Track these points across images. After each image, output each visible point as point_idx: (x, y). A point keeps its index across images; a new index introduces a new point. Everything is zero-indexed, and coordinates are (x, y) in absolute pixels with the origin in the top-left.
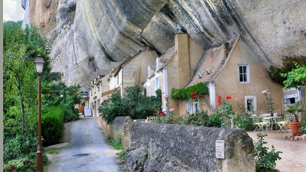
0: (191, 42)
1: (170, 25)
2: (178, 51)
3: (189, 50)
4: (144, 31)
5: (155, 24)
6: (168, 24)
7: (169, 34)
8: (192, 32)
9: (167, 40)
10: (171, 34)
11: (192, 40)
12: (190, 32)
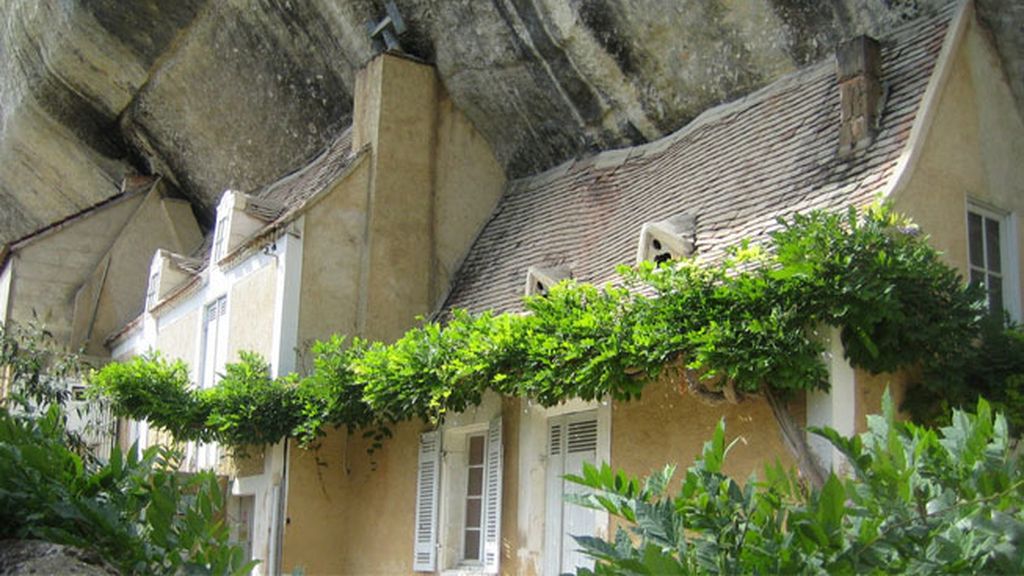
0: (448, 119)
1: (327, 28)
2: (375, 146)
3: (434, 155)
4: (160, 78)
5: (232, 25)
6: (318, 16)
7: (301, 85)
8: (475, 51)
9: (275, 131)
10: (316, 85)
11: (454, 108)
12: (457, 54)
